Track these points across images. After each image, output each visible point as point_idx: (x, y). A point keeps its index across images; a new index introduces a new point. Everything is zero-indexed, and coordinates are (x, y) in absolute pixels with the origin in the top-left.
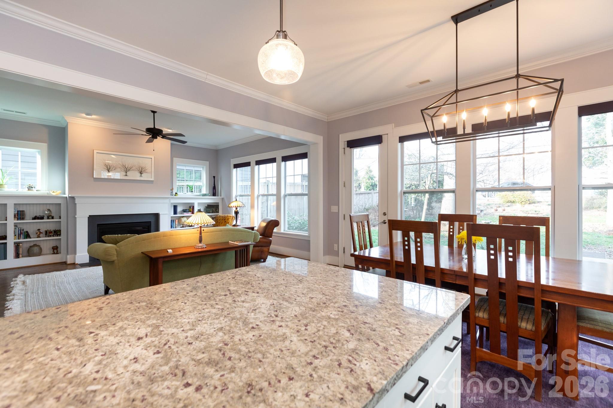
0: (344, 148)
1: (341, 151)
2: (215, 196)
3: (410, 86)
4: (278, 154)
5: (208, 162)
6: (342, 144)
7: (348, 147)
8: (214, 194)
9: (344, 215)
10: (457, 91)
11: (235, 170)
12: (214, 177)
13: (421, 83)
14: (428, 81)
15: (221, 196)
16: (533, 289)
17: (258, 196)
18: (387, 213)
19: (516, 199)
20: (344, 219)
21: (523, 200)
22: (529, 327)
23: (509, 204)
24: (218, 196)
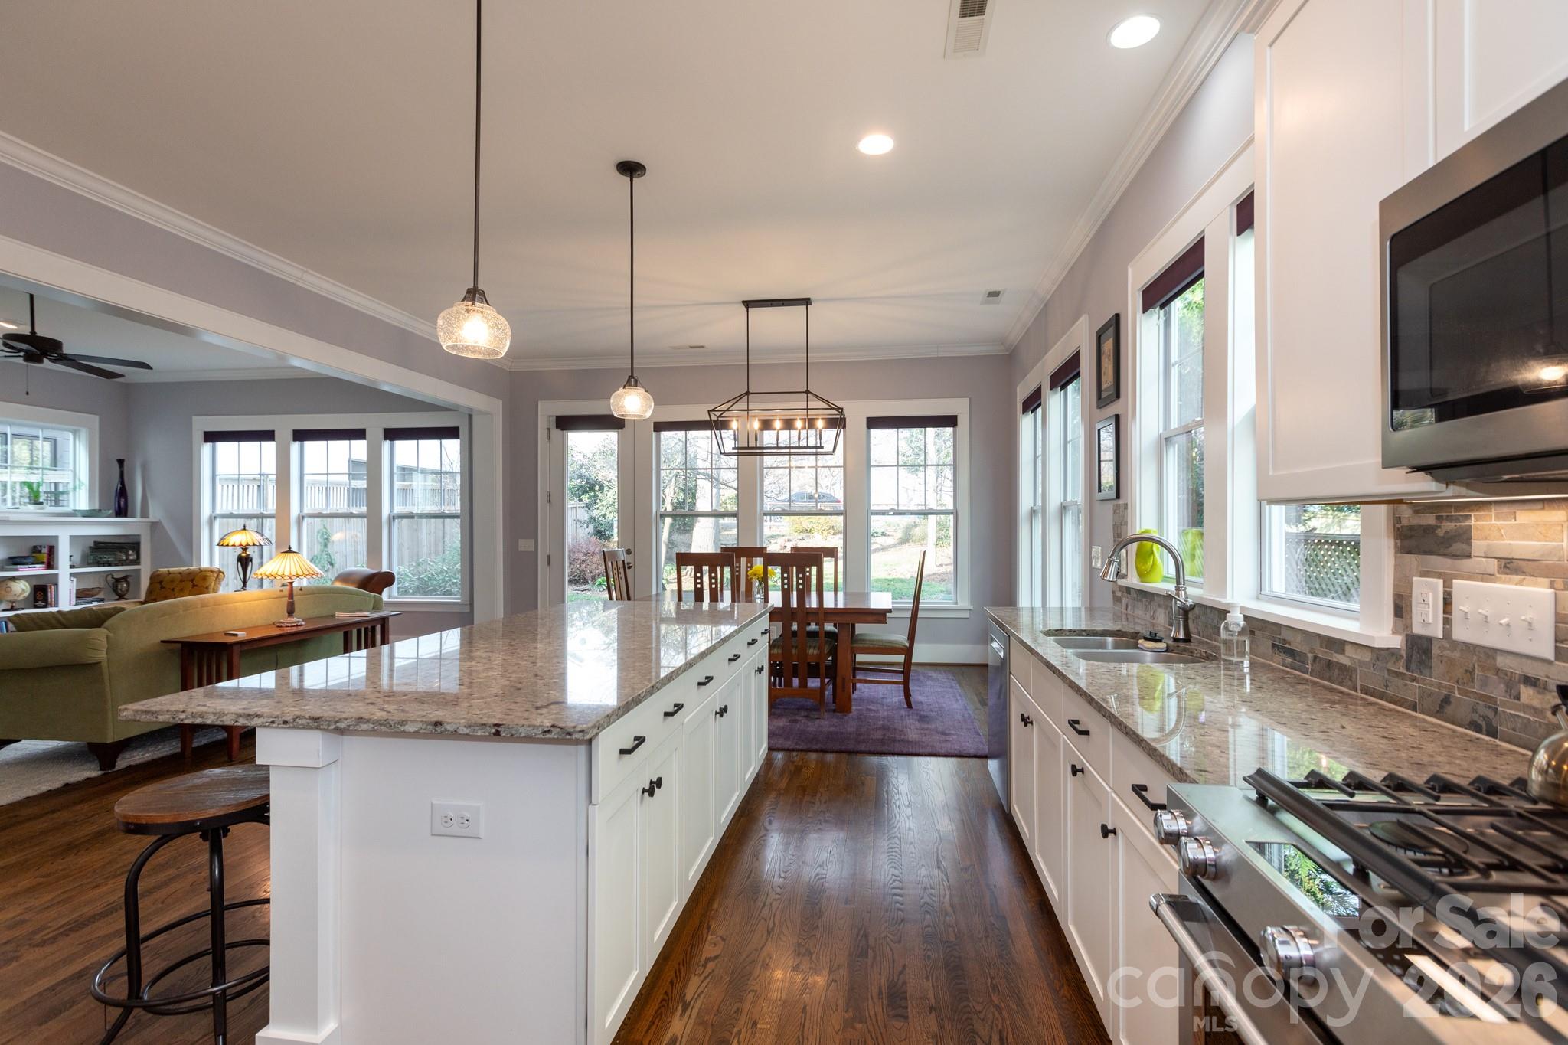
0: (549, 429)
1: (542, 434)
2: (126, 516)
3: (674, 348)
4: (375, 423)
5: (97, 418)
6: (544, 421)
7: (557, 427)
8: (122, 511)
9: (549, 556)
10: (748, 393)
11: (207, 448)
12: (121, 462)
13: (691, 347)
14: (703, 347)
15: (145, 514)
16: (818, 613)
17: (301, 519)
18: (632, 551)
19: (815, 525)
20: (549, 564)
21: (825, 527)
22: (816, 652)
23: (804, 535)
24: (133, 516)
